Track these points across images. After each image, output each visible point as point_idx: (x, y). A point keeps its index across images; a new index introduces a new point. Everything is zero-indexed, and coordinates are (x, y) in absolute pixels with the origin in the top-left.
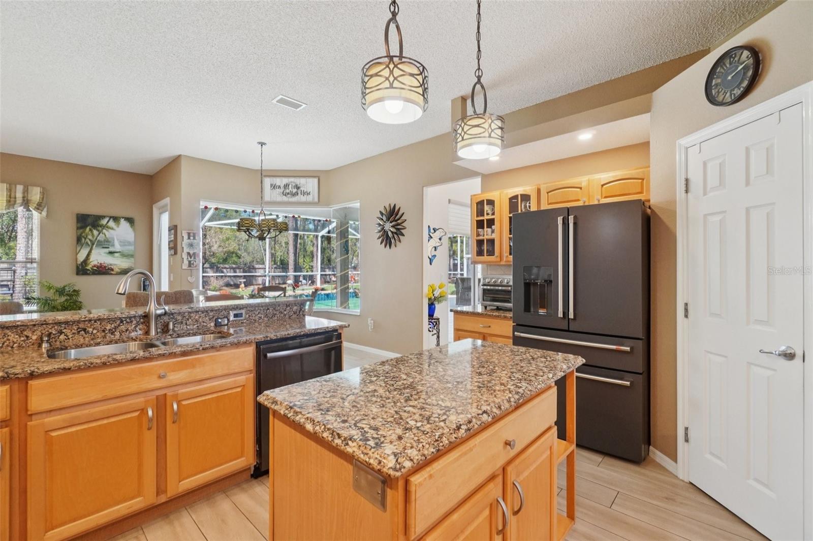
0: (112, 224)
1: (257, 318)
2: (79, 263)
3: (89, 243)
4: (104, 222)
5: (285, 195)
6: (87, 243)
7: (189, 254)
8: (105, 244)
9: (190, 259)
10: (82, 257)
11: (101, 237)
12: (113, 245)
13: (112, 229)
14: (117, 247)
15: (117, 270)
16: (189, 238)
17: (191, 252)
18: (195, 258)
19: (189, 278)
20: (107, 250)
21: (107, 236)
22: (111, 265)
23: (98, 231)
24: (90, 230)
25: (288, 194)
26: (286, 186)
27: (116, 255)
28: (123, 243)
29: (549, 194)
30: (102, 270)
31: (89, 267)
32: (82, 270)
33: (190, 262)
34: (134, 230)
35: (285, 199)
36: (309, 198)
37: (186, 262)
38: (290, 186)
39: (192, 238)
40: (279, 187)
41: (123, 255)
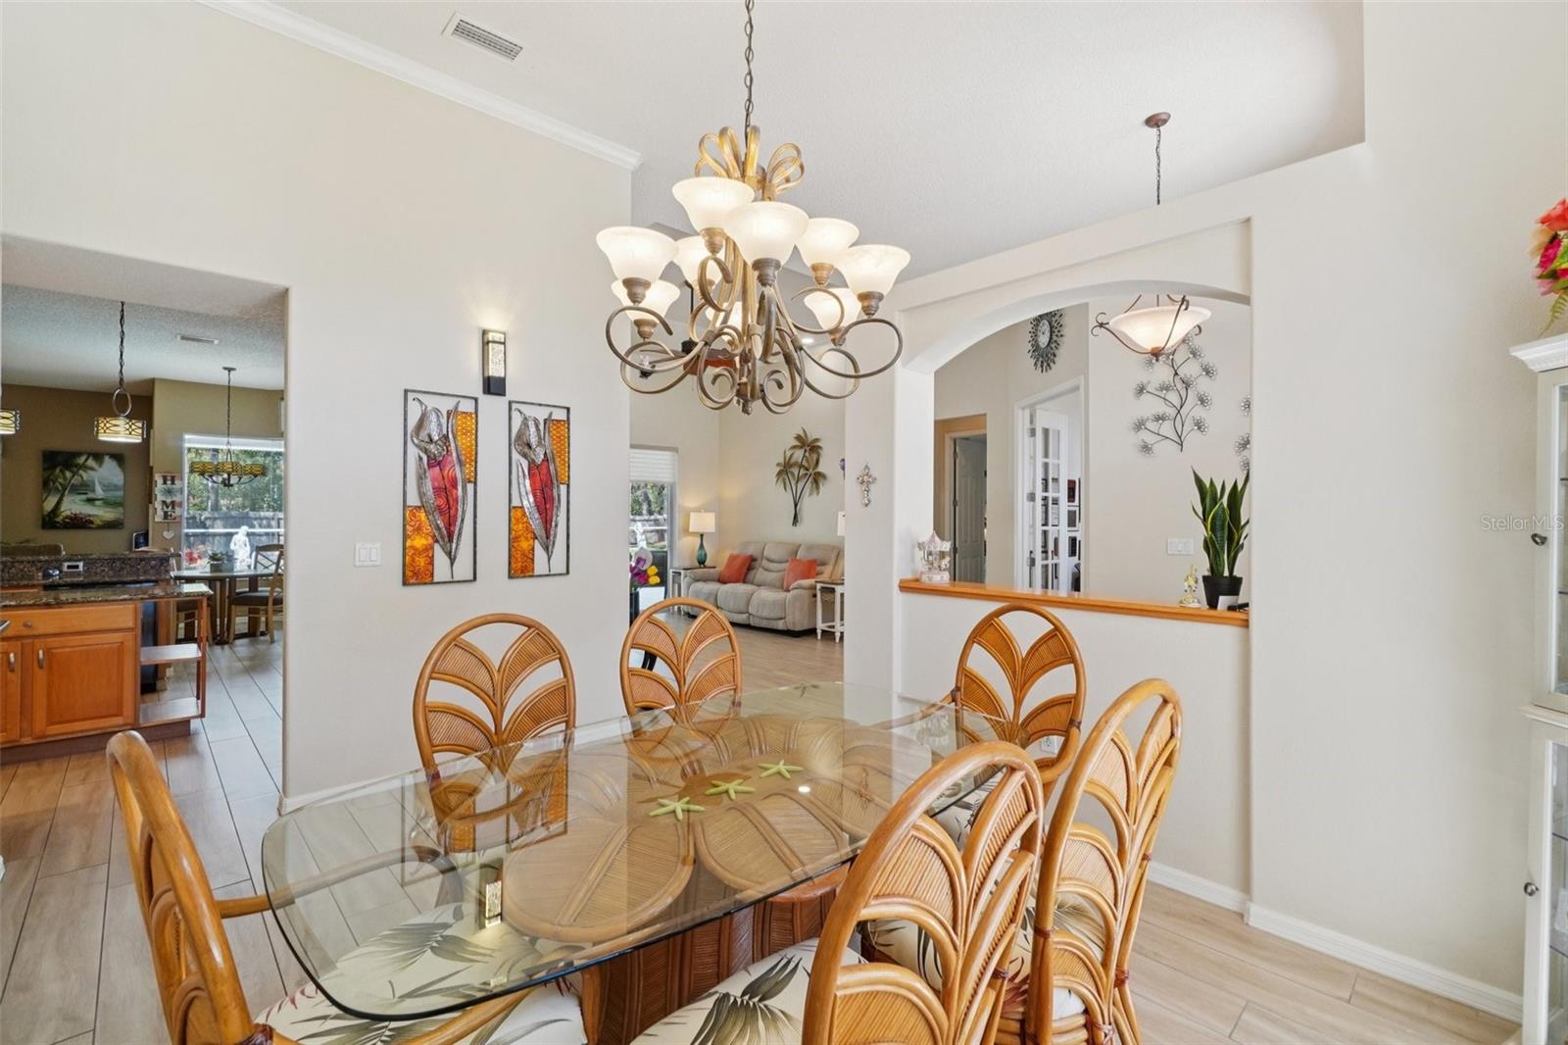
0: (91, 462)
2: (45, 513)
3: (60, 488)
4: (81, 460)
6: (57, 488)
7: (164, 502)
8: (83, 488)
9: (165, 509)
10: (50, 504)
11: (76, 480)
12: (94, 491)
13: (92, 469)
14: (99, 492)
15: (98, 522)
16: (165, 483)
17: (169, 501)
18: (173, 508)
19: (165, 534)
20: (84, 497)
21: (85, 478)
22: (90, 516)
23: (72, 472)
24: (61, 471)
27: (98, 503)
28: (107, 488)
30: (78, 523)
31: (59, 519)
32: (50, 522)
33: (166, 513)
34: (124, 470)
37: (160, 513)
39: (169, 482)
41: (107, 503)
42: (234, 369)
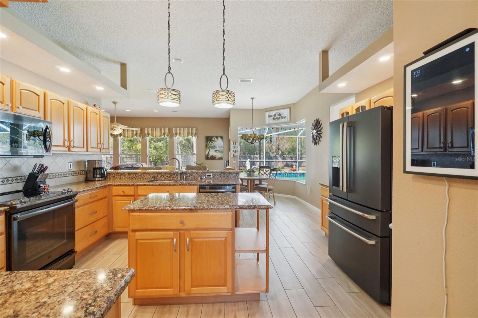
0: (216, 139)
1: (217, 177)
2: (206, 155)
3: (209, 147)
4: (213, 139)
5: (274, 120)
6: (209, 148)
7: (233, 151)
8: (214, 147)
9: (234, 153)
10: (207, 153)
11: (213, 145)
12: (216, 148)
13: (216, 141)
14: (218, 149)
15: (217, 158)
16: (233, 144)
17: (234, 150)
18: (236, 153)
19: (234, 161)
20: (214, 150)
21: (214, 144)
22: (216, 156)
23: (212, 142)
24: (209, 142)
25: (276, 119)
26: (275, 115)
27: (217, 152)
28: (220, 147)
29: (375, 103)
30: (213, 158)
31: (209, 157)
32: (207, 158)
33: (234, 154)
34: (223, 141)
35: (274, 122)
36: (285, 120)
37: (232, 154)
38: (277, 115)
39: (234, 144)
40: (272, 116)
41: (220, 152)
42: (254, 98)
